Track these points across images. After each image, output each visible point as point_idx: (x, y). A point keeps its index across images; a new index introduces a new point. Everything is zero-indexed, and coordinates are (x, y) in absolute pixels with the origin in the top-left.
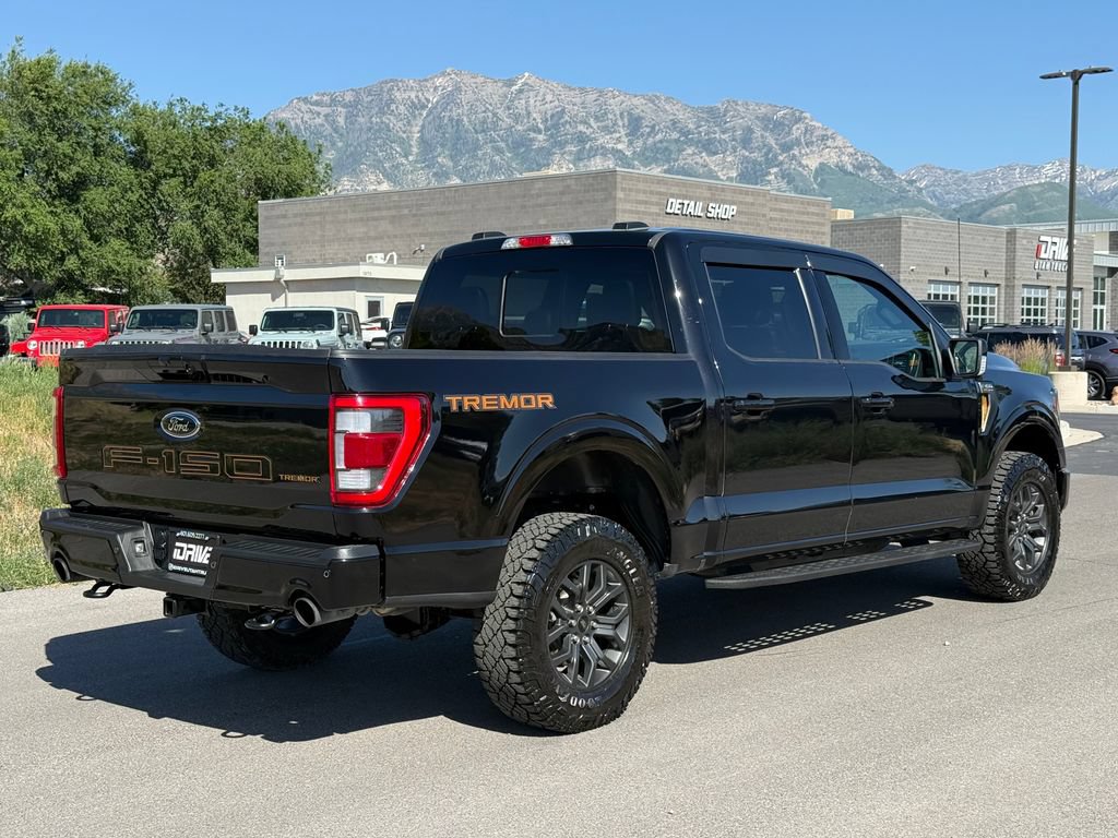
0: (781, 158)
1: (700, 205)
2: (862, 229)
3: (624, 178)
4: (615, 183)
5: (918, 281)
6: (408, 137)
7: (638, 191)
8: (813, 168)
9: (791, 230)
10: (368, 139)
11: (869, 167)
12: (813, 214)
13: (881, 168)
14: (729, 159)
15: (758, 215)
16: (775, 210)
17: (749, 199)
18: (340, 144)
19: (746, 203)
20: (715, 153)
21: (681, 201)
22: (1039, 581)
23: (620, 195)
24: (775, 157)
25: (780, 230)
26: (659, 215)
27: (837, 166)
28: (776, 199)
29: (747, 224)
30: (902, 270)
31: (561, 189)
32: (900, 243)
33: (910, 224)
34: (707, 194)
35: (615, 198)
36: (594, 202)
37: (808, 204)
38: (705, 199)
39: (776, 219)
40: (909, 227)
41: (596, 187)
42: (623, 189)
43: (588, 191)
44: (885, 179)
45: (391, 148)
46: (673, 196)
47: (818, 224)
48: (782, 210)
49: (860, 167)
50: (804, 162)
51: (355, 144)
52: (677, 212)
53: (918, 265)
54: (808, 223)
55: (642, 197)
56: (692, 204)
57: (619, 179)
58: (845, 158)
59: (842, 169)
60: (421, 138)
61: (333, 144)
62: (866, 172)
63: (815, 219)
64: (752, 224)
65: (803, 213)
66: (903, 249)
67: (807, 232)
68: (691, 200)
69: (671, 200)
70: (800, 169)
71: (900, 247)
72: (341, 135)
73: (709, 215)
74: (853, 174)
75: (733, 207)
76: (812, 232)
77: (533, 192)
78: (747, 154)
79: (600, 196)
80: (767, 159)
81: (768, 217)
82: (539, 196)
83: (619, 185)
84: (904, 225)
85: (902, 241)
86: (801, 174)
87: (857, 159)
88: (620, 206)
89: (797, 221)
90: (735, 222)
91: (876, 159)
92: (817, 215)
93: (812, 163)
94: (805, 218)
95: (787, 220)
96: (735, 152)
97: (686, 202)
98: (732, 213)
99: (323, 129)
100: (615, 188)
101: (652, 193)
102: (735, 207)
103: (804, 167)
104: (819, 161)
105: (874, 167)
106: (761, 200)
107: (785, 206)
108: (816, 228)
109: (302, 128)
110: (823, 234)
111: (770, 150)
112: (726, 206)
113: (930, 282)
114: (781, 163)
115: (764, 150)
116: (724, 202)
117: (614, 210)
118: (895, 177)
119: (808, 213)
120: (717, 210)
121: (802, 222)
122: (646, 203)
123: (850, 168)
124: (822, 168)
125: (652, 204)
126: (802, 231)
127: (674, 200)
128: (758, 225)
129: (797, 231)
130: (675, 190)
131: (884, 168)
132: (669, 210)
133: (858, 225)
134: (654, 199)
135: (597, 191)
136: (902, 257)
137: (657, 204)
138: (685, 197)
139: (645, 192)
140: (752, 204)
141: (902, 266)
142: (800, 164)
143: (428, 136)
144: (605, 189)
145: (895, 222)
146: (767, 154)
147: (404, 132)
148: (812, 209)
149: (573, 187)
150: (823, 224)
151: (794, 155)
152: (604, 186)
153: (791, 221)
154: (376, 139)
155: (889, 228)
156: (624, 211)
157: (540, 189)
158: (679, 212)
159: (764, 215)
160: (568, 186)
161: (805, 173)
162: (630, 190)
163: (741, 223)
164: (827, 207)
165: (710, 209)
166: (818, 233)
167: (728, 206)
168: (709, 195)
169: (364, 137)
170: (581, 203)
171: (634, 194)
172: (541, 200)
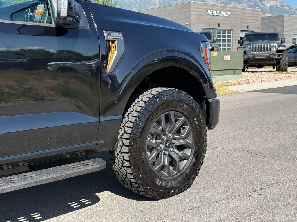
0: (259, 4)
1: (218, 12)
2: (272, 19)
3: (193, 4)
4: (191, 6)
5: (289, 34)
6: (155, 3)
7: (198, 8)
8: (269, 7)
9: (248, 19)
10: (145, 4)
11: (284, 6)
12: (255, 14)
13: (288, 6)
14: (245, 5)
15: (237, 15)
16: (243, 13)
17: (234, 10)
18: (137, 6)
19: (233, 11)
20: (241, 4)
21: (212, 11)
22: (180, 183)
23: (192, 9)
24: (258, 4)
25: (245, 19)
26: (205, 15)
27: (276, 6)
28: (243, 10)
29: (233, 17)
30: (284, 31)
31: (175, 9)
32: (284, 23)
33: (287, 17)
34: (220, 9)
35: (191, 10)
36: (185, 12)
37: (254, 11)
38: (219, 10)
39: (243, 16)
40: (287, 18)
41: (185, 7)
42: (193, 8)
43: (183, 9)
44: (289, 9)
45: (151, 6)
46: (209, 9)
47: (257, 17)
48: (245, 13)
49: (282, 6)
50: (266, 5)
51: (142, 5)
52: (210, 14)
53: (290, 29)
54: (253, 17)
55: (199, 10)
56: (216, 11)
57: (192, 5)
58: (278, 4)
59: (277, 7)
60: (159, 3)
61: (136, 6)
62: (284, 7)
63: (256, 16)
64: (235, 18)
65: (252, 14)
66: (285, 25)
67: (253, 20)
68: (215, 10)
69: (208, 11)
70: (265, 7)
71: (284, 24)
72: (138, 3)
73: (221, 15)
74: (280, 8)
75: (229, 12)
76: (255, 20)
77: (167, 10)
78: (250, 3)
79: (186, 10)
80: (255, 5)
81: (240, 15)
82: (169, 11)
83: (192, 7)
84: (285, 17)
85: (285, 22)
86: (265, 9)
87: (281, 4)
88: (192, 13)
89: (250, 16)
90: (229, 17)
91: (287, 4)
92: (257, 14)
93: (268, 5)
94: (253, 15)
95: (246, 16)
96: (246, 3)
97: (213, 11)
98: (228, 14)
99: (133, 2)
100: (191, 8)
101: (202, 8)
102: (229, 13)
103: (266, 6)
104: (270, 5)
105: (286, 6)
106: (238, 10)
107: (246, 12)
108: (256, 19)
109: (127, 2)
110: (258, 20)
111: (256, 2)
112: (226, 12)
113: (294, 34)
114: (259, 6)
115: (255, 2)
116: (226, 11)
117: (190, 14)
118: (292, 8)
119: (253, 14)
120: (224, 13)
121: (252, 17)
122: (200, 12)
123: (279, 6)
124: (271, 7)
125: (202, 12)
126: (252, 20)
127: (210, 11)
128: (237, 18)
129: (250, 19)
130: (210, 7)
131: (289, 6)
132: (208, 14)
133: (271, 18)
134: (203, 10)
135: (186, 9)
136: (284, 27)
137: (205, 12)
138: (213, 10)
139: (200, 8)
140: (235, 11)
141: (284, 30)
142: (265, 6)
143: (161, 2)
144: (188, 8)
145: (282, 17)
146: (255, 3)
147: (154, 2)
148: (255, 13)
149: (178, 8)
150: (258, 17)
151: (263, 3)
152: (187, 7)
153: (248, 16)
154: (147, 4)
155: (280, 18)
156: (194, 15)
157: (169, 9)
158: (211, 14)
159: (239, 15)
160: (177, 8)
161: (266, 8)
162: (196, 8)
163: (231, 17)
164: (260, 12)
165: (221, 13)
166: (257, 20)
167: (227, 12)
168: (221, 9)
169: (144, 3)
170: (181, 13)
171: (197, 9)
172: (169, 12)
